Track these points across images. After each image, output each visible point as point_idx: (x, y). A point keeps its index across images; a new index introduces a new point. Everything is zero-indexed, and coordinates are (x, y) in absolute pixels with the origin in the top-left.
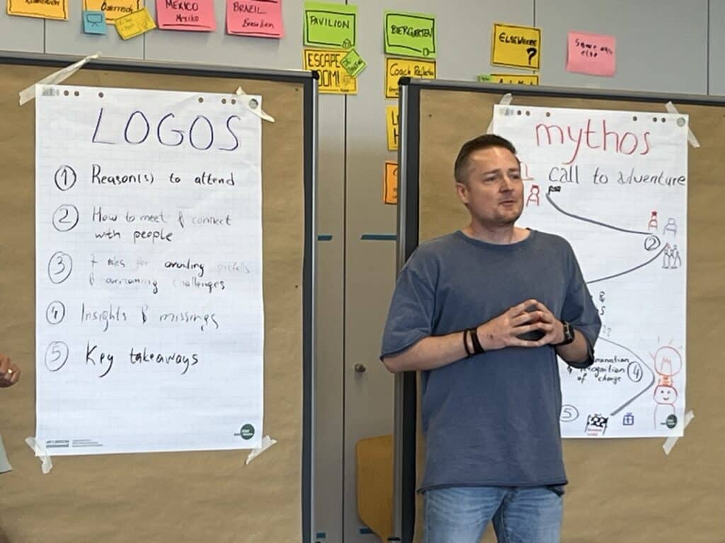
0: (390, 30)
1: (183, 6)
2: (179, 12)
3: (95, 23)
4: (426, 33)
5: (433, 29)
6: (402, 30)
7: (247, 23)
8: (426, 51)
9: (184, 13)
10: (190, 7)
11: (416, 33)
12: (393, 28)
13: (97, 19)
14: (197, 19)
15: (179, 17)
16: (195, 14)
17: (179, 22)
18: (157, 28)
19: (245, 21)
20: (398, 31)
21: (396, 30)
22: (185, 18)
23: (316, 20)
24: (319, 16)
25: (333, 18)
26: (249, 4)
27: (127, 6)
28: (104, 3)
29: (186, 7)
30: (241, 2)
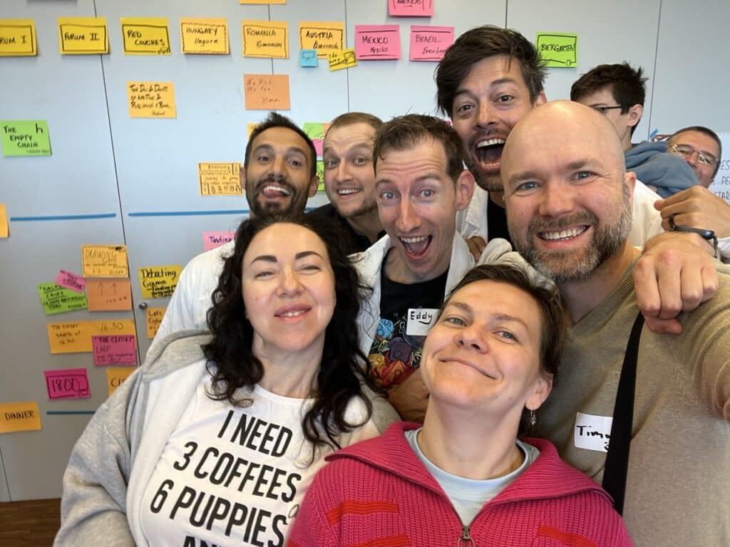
0: (540, 47)
1: (376, 41)
2: (372, 45)
3: (308, 58)
4: (568, 48)
5: (575, 45)
6: (550, 47)
8: (569, 62)
9: (377, 46)
10: (381, 41)
11: (561, 49)
12: (543, 45)
13: (311, 55)
14: (387, 49)
15: (373, 50)
16: (385, 46)
17: (372, 53)
19: (424, 50)
20: (547, 48)
21: (545, 47)
22: (378, 50)
26: (428, 35)
27: (334, 44)
28: (316, 43)
29: (378, 41)
30: (422, 34)
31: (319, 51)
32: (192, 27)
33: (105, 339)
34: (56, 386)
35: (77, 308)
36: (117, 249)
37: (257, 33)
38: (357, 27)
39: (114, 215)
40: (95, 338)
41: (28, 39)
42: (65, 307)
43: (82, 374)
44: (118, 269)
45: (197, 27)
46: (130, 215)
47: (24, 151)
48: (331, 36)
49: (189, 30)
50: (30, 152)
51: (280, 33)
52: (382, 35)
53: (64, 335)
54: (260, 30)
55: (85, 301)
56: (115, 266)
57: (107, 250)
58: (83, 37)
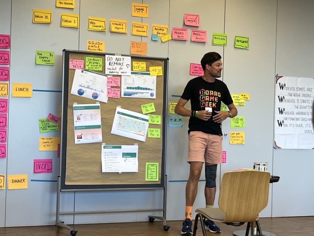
0: (236, 41)
1: (179, 33)
2: (178, 35)
3: (155, 37)
4: (246, 42)
5: (248, 41)
6: (240, 41)
7: (197, 38)
8: (246, 47)
10: (181, 33)
11: (243, 42)
13: (156, 36)
14: (183, 37)
17: (178, 37)
18: (172, 39)
20: (238, 41)
22: (180, 36)
23: (216, 38)
24: (217, 37)
25: (221, 37)
26: (197, 33)
27: (164, 33)
28: (158, 32)
30: (195, 32)
31: (159, 35)
34: (38, 167)
37: (137, 27)
38: (173, 28)
40: (59, 145)
42: (49, 129)
43: (50, 162)
45: (116, 23)
47: (44, 63)
48: (163, 30)
49: (113, 24)
50: (47, 63)
51: (145, 27)
52: (182, 31)
53: (46, 143)
55: (57, 128)
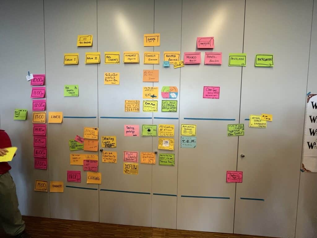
0: (257, 59)
2: (190, 59)
4: (270, 59)
5: (272, 58)
6: (261, 59)
7: (211, 61)
8: (270, 65)
9: (192, 59)
11: (266, 60)
12: (258, 59)
13: (167, 63)
14: (196, 60)
15: (190, 61)
16: (195, 59)
21: (259, 59)
22: (192, 61)
23: (233, 59)
24: (233, 57)
25: (238, 58)
26: (212, 55)
27: (176, 59)
28: (170, 59)
29: (193, 58)
30: (209, 55)
31: (170, 62)
32: (127, 54)
33: (88, 161)
34: (70, 176)
35: (81, 149)
36: (96, 129)
37: (149, 56)
38: (185, 53)
39: (95, 117)
40: (84, 160)
41: (76, 59)
42: (76, 148)
43: (79, 173)
44: (95, 136)
45: (129, 54)
46: (101, 117)
47: (70, 95)
48: (175, 56)
49: (126, 56)
50: (72, 95)
51: (157, 56)
52: (194, 56)
53: (75, 158)
54: (150, 55)
55: (83, 147)
56: (94, 135)
57: (92, 129)
58: (93, 58)
